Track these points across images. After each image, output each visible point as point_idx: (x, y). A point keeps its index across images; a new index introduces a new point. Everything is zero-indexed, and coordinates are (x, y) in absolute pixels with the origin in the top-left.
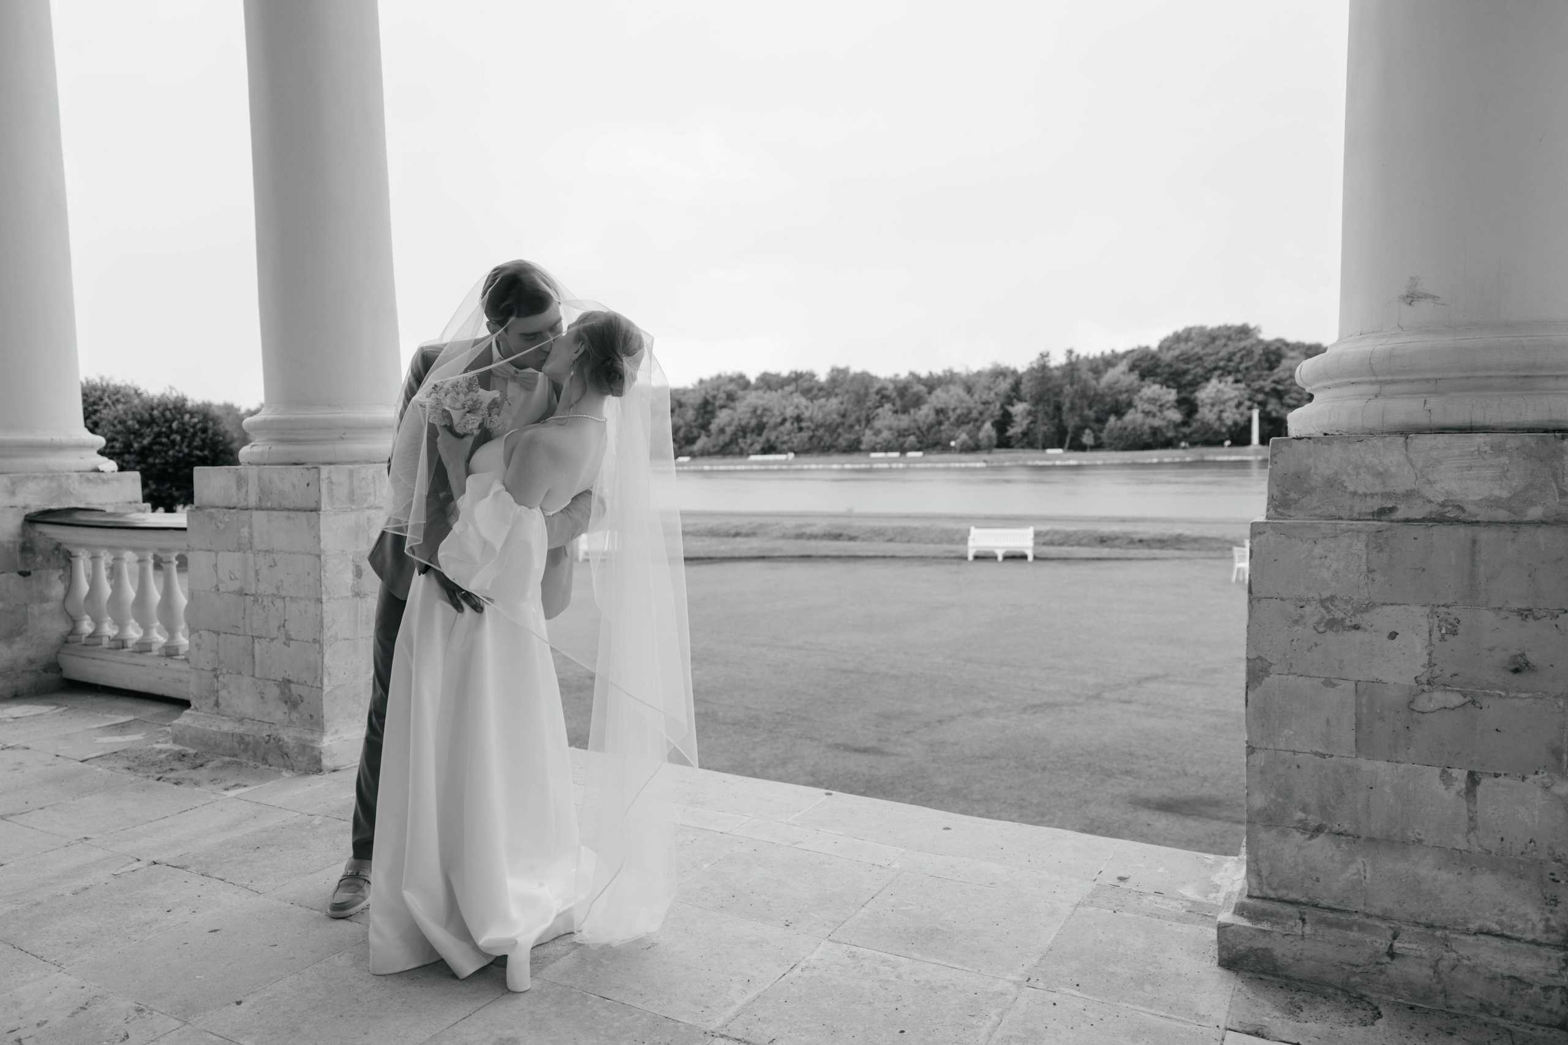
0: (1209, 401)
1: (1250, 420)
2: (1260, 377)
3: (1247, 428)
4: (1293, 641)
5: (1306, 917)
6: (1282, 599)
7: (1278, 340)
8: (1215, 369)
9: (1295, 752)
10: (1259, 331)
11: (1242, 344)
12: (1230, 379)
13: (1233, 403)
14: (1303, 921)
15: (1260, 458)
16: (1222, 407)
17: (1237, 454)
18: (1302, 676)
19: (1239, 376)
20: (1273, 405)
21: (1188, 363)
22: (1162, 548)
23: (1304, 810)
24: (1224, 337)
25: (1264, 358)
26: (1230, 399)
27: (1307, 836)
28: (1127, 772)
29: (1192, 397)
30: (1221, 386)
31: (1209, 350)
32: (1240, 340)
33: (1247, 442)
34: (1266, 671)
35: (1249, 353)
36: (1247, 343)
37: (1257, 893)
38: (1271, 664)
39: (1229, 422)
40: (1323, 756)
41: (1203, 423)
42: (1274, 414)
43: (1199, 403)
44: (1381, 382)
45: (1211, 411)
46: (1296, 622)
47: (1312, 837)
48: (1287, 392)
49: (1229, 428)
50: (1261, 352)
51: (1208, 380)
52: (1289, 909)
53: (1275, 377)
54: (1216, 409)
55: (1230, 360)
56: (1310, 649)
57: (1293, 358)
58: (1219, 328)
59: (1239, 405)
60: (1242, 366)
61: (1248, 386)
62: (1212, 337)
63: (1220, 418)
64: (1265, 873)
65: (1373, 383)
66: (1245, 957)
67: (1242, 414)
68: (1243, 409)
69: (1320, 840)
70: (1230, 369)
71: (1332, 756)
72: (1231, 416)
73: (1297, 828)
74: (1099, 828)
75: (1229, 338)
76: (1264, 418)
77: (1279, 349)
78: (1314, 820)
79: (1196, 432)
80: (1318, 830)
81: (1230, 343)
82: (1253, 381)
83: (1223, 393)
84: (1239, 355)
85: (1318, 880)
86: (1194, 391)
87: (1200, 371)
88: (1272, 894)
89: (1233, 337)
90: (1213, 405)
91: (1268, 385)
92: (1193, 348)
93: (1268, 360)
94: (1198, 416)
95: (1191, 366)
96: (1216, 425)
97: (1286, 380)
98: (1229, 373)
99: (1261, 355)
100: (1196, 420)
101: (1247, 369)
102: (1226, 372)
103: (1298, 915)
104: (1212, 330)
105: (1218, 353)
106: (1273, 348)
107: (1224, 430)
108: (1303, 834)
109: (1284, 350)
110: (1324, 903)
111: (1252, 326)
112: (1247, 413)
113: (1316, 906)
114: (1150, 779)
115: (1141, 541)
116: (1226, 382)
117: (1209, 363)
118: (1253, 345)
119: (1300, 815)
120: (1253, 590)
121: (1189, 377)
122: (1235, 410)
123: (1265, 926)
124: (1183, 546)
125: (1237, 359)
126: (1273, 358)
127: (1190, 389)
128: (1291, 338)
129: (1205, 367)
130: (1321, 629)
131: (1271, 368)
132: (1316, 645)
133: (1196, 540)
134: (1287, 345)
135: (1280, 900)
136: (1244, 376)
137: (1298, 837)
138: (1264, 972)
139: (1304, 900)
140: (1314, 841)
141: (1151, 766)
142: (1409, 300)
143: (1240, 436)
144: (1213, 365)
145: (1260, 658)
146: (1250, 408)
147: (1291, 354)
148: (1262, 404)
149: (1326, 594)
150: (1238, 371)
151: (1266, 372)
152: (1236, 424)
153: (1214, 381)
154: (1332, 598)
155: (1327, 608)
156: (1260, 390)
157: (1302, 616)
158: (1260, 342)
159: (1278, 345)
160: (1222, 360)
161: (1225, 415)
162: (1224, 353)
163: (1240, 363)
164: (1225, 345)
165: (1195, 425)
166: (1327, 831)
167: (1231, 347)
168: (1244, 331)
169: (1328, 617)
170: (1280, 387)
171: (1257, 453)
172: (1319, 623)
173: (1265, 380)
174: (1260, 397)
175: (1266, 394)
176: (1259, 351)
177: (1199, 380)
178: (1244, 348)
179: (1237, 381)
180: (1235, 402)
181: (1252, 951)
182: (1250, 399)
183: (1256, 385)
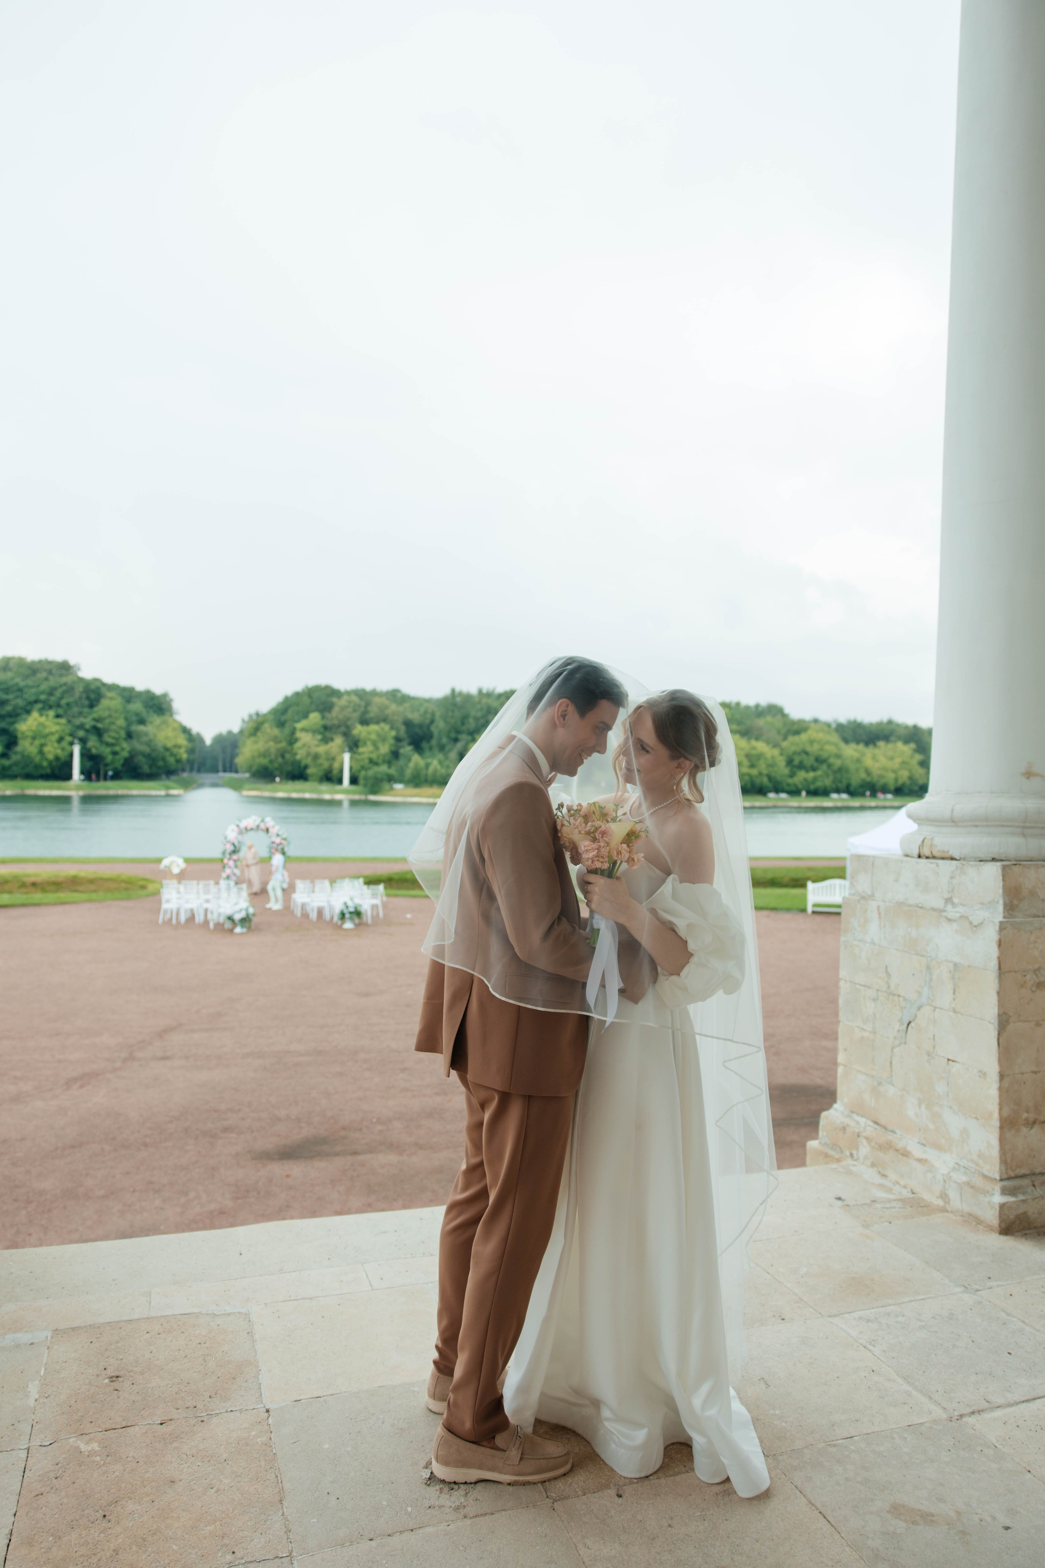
0: (30, 734)
1: (71, 755)
2: (80, 714)
3: (69, 764)
4: (1020, 999)
5: (1036, 1183)
6: (1016, 972)
7: (96, 680)
8: (36, 702)
9: (1023, 1074)
10: (79, 669)
11: (64, 680)
12: (51, 713)
13: (55, 738)
14: (1034, 1186)
15: (81, 793)
16: (43, 741)
17: (59, 788)
18: (1025, 1022)
19: (60, 711)
20: (93, 743)
21: (7, 693)
22: (56, 891)
23: (1027, 1112)
24: (45, 670)
25: (84, 696)
26: (52, 734)
27: (1029, 1128)
28: (226, 1130)
29: (11, 728)
30: (43, 719)
31: (29, 682)
32: (61, 675)
33: (68, 777)
34: (1007, 1022)
35: (70, 689)
36: (68, 679)
37: (1005, 1176)
38: (1010, 1016)
39: (51, 757)
40: (1035, 1073)
41: (23, 756)
42: (94, 751)
43: (19, 735)
44: (1024, 827)
45: (32, 744)
46: (1022, 986)
47: (1031, 1128)
48: (107, 730)
49: (50, 763)
50: (81, 689)
51: (28, 712)
52: (1026, 1182)
53: (95, 715)
54: (37, 743)
55: (51, 694)
56: (1028, 1004)
57: (111, 699)
58: (40, 662)
59: (60, 740)
60: (63, 702)
61: (69, 722)
62: (33, 669)
63: (41, 752)
64: (1009, 1161)
65: (1018, 827)
66: (1013, 1222)
67: (63, 749)
68: (64, 744)
69: (1036, 1128)
70: (51, 703)
71: (1040, 1072)
72: (52, 751)
73: (1024, 1125)
74: (248, 1191)
75: (50, 672)
76: (86, 755)
77: (98, 688)
78: (1032, 1116)
79: (16, 764)
80: (1034, 1123)
81: (51, 678)
82: (74, 717)
83: (44, 726)
84: (60, 690)
85: (1034, 1157)
86: (14, 723)
87: (20, 702)
88: (1012, 1174)
89: (54, 671)
90: (34, 738)
91: (88, 722)
92: (12, 679)
93: (88, 698)
94: (19, 748)
95: (10, 697)
96: (37, 759)
97: (105, 719)
98: (50, 707)
99: (82, 692)
100: (16, 753)
101: (68, 704)
102: (47, 706)
103: (1031, 1183)
104: (33, 663)
105: (38, 686)
106: (93, 687)
107: (45, 764)
108: (1027, 1127)
109: (103, 690)
110: (1037, 1171)
111: (72, 662)
112: (68, 748)
113: (1034, 1174)
114: (252, 1131)
115: (34, 884)
116: (47, 716)
117: (30, 695)
118: (74, 682)
119: (1025, 1115)
120: (1002, 967)
121: (9, 708)
122: (56, 745)
123: (1021, 1197)
124: (81, 888)
125: (58, 693)
126: (93, 696)
127: (9, 720)
128: (108, 679)
129: (25, 699)
130: (1034, 989)
131: (91, 706)
132: (1031, 1000)
133: (92, 881)
134: (104, 685)
135: (1017, 1177)
136: (66, 712)
137: (1024, 1130)
138: (1024, 1229)
139: (1028, 1172)
140: (1033, 1131)
141: (243, 1119)
142: (1027, 776)
143: (61, 772)
144: (33, 698)
145: (1005, 1013)
146: (72, 744)
147: (109, 694)
148: (83, 741)
149: (1036, 966)
150: (58, 706)
151: (86, 710)
152: (57, 758)
153: (35, 714)
154: (1039, 969)
155: (1036, 975)
156: (81, 727)
157: (1025, 982)
158: (81, 680)
159: (98, 684)
160: (43, 693)
161: (46, 749)
162: (44, 686)
163: (61, 698)
164: (46, 679)
165: (15, 758)
166: (1038, 1122)
167: (52, 682)
168: (65, 667)
169: (1037, 981)
170: (100, 725)
171: (78, 788)
172: (1032, 985)
173: (85, 717)
174: (81, 733)
175: (87, 731)
176: (80, 689)
177: (19, 711)
178: (65, 684)
179: (58, 716)
180: (56, 737)
181: (1018, 1217)
182: (71, 735)
183: (78, 721)
